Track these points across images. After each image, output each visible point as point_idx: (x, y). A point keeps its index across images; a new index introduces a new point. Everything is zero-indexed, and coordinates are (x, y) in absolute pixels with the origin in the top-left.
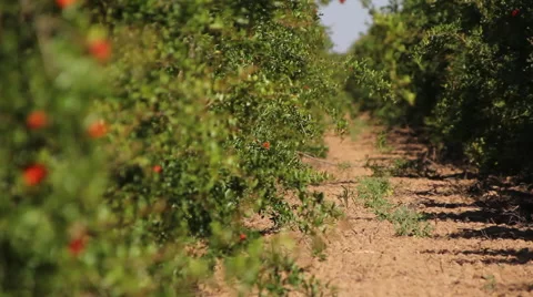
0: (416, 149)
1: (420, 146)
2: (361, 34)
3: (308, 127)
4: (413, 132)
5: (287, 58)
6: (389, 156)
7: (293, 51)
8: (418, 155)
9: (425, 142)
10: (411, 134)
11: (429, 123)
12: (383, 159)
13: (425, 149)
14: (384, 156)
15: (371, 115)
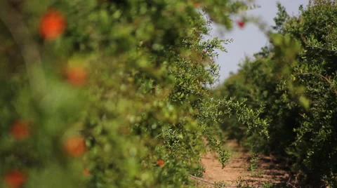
0: (279, 174)
1: (281, 172)
2: (231, 73)
3: (197, 147)
4: (275, 160)
5: (179, 91)
6: (257, 179)
7: (185, 86)
8: (282, 179)
9: (287, 169)
10: (273, 161)
11: (290, 153)
12: (252, 181)
13: (287, 175)
14: (252, 179)
15: (238, 142)
